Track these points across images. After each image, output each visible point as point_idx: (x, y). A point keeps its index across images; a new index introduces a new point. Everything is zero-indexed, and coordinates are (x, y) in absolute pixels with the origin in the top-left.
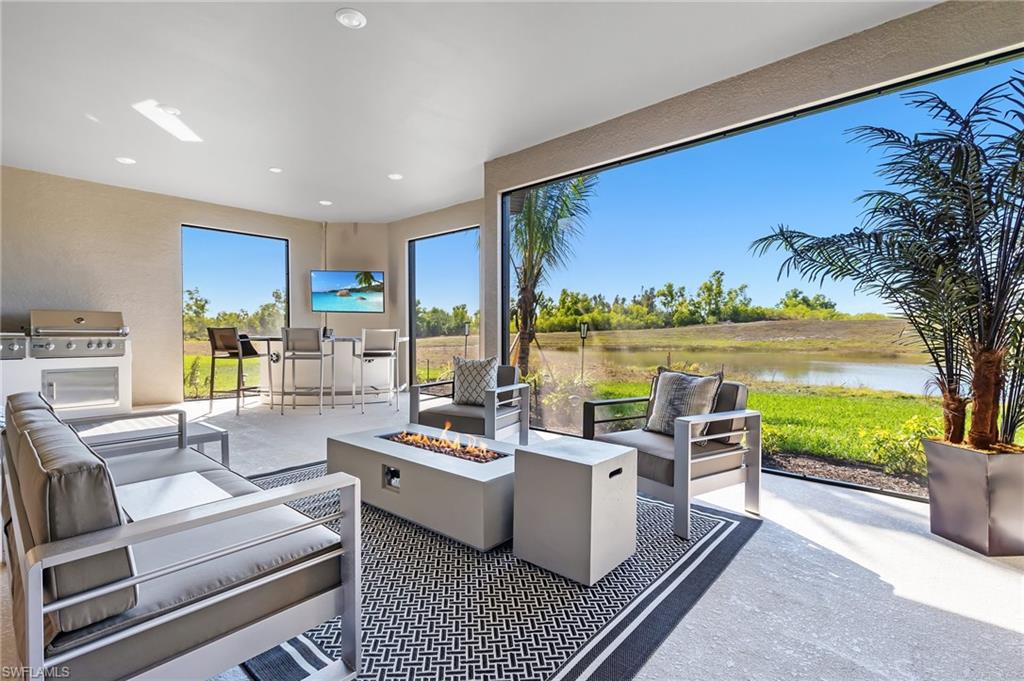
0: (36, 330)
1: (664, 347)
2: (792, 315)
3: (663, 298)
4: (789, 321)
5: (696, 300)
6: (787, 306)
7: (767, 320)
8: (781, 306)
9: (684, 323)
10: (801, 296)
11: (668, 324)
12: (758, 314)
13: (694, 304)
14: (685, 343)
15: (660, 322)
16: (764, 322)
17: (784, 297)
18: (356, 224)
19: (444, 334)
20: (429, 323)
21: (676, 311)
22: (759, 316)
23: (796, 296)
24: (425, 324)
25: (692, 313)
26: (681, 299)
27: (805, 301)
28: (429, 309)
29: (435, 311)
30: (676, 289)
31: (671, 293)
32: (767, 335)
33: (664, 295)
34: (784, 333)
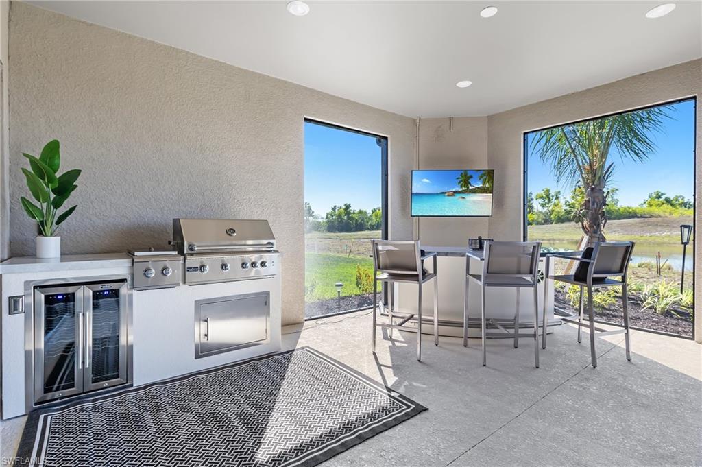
0: (191, 248)
1: (549, 240)
2: (661, 214)
3: (541, 201)
4: (659, 219)
5: (572, 201)
6: (651, 206)
7: (638, 217)
8: (645, 206)
9: (560, 220)
10: (663, 197)
11: (547, 221)
12: (630, 213)
13: (569, 205)
14: (567, 237)
15: (540, 220)
16: (636, 219)
17: (647, 198)
18: (451, 119)
19: (368, 229)
20: (357, 221)
21: (553, 211)
22: (631, 215)
23: (659, 197)
24: (354, 222)
25: (567, 212)
26: (556, 201)
27: (668, 201)
28: (357, 211)
29: (361, 212)
30: (552, 193)
31: (548, 196)
32: (643, 230)
33: (542, 198)
34: (659, 228)
